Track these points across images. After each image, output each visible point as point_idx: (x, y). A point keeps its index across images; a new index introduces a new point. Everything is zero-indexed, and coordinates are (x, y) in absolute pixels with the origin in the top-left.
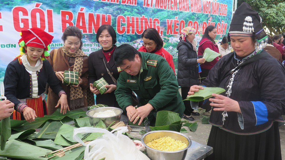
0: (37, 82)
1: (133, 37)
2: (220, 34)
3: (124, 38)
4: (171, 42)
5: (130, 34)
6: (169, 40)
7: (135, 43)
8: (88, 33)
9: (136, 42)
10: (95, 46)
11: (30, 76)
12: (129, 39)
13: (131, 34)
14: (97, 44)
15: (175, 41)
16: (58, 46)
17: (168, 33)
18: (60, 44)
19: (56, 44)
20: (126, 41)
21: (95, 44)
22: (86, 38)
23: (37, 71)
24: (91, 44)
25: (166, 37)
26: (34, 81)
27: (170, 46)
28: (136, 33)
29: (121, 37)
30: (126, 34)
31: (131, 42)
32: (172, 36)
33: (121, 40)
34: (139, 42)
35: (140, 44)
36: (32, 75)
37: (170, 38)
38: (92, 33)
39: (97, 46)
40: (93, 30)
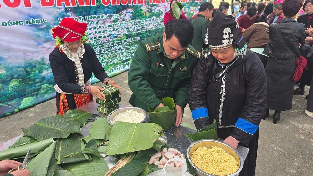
0: (81, 68)
1: (119, 8)
2: (198, 1)
3: (110, 10)
4: (154, 12)
5: (115, 5)
6: (152, 10)
7: (120, 14)
8: (71, 6)
9: (122, 14)
10: (81, 20)
11: (74, 63)
12: (115, 11)
13: (117, 5)
14: (82, 17)
15: (158, 10)
16: (40, 22)
17: (151, 2)
18: (41, 20)
19: (37, 21)
20: (112, 12)
21: (80, 17)
22: (70, 12)
23: (80, 58)
24: (76, 17)
25: (149, 7)
26: (79, 68)
27: (153, 16)
28: (121, 4)
29: (107, 8)
30: (112, 5)
31: (117, 13)
32: (155, 5)
33: (107, 12)
34: (125, 13)
35: (125, 16)
36: (75, 63)
37: (153, 8)
38: (76, 6)
39: (83, 20)
40: (77, 2)
